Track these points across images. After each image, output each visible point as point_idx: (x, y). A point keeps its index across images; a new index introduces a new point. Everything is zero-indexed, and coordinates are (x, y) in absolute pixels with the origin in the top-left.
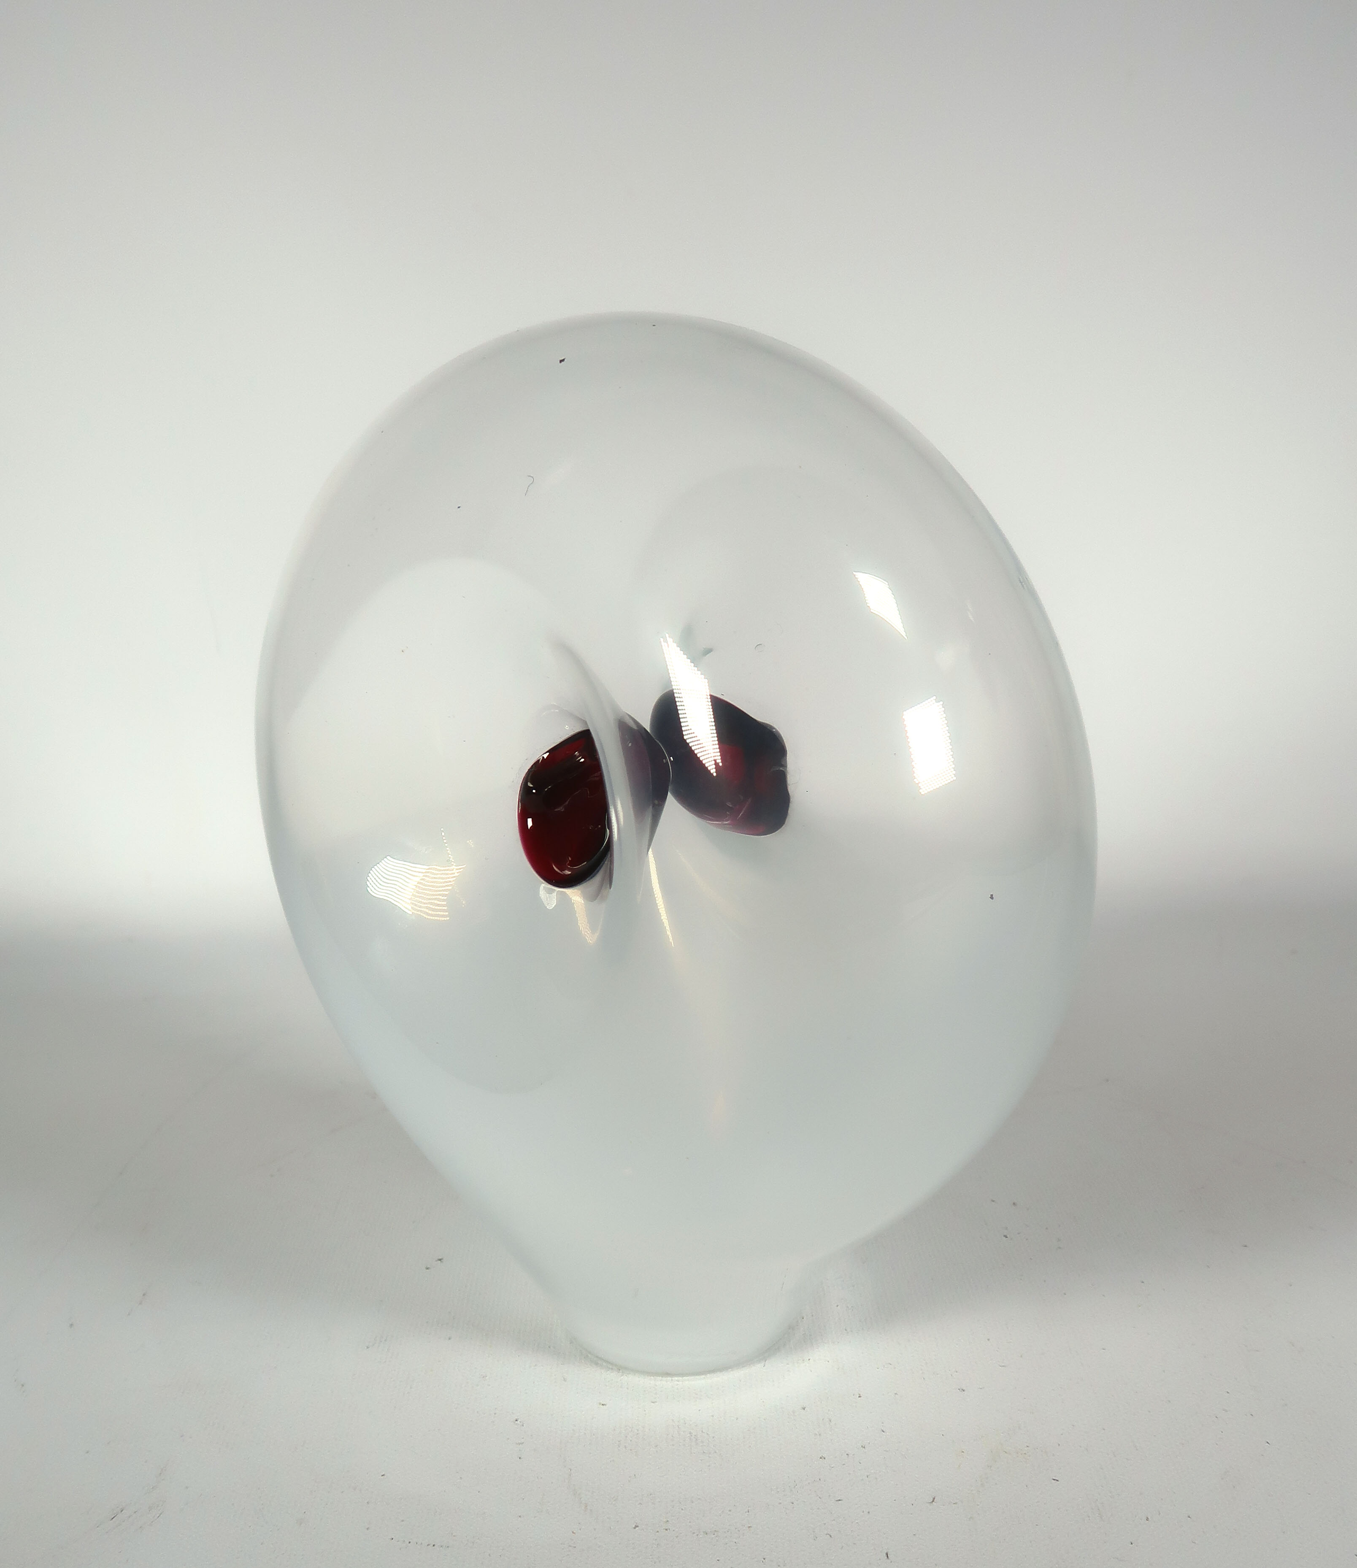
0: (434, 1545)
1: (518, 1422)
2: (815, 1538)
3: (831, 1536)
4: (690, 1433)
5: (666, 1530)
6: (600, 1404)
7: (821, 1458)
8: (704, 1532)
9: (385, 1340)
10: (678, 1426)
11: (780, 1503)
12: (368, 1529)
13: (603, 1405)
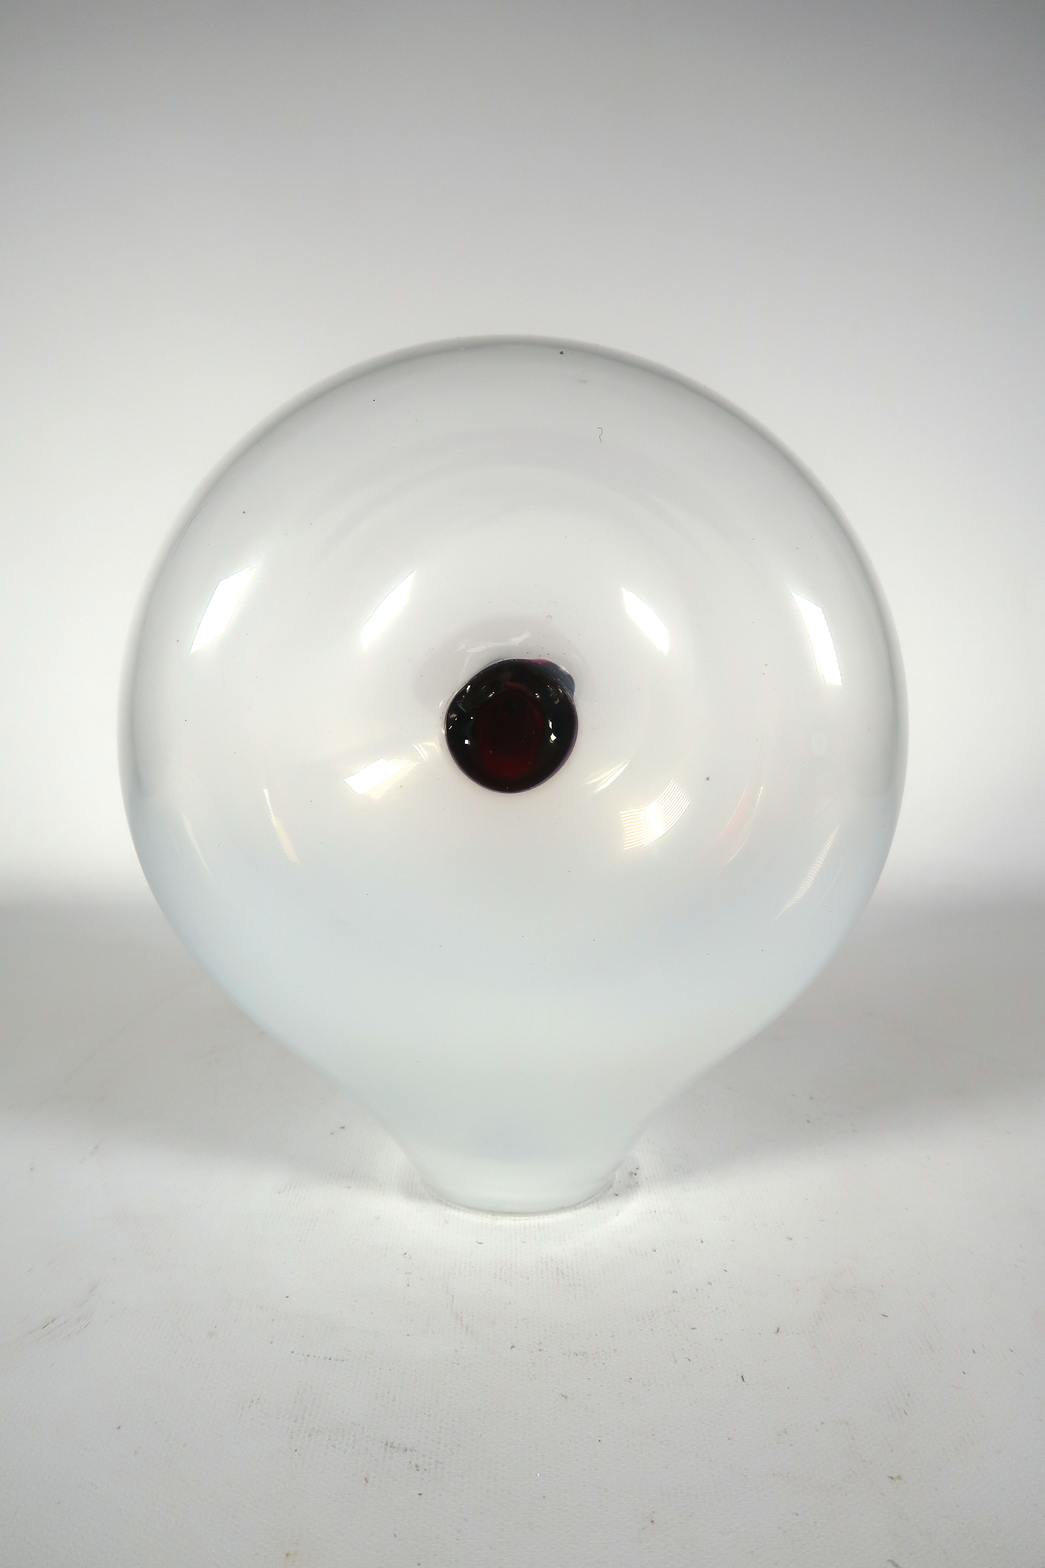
0: (330, 1359)
1: (407, 1256)
2: (676, 1362)
3: (689, 1360)
4: (557, 1269)
5: (540, 1350)
6: (477, 1242)
7: (674, 1292)
8: (574, 1354)
9: (295, 1187)
10: (546, 1262)
11: (641, 1330)
12: (271, 1343)
13: (480, 1243)
